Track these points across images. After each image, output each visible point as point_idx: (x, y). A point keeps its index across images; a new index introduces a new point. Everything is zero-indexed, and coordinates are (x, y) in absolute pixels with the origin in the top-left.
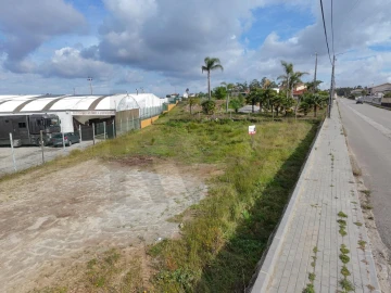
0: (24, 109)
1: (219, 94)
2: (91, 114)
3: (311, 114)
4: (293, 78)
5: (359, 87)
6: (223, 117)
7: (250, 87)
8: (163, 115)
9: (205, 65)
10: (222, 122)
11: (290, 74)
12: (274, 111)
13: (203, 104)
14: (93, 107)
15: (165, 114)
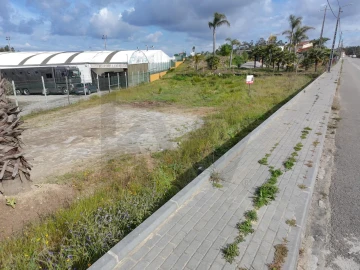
1: (224, 51)
2: (105, 66)
3: (312, 69)
4: (298, 34)
6: (226, 72)
7: (256, 46)
8: (170, 71)
9: (212, 21)
10: (224, 76)
11: (295, 30)
12: (276, 66)
13: (208, 60)
14: (108, 60)
15: (172, 70)
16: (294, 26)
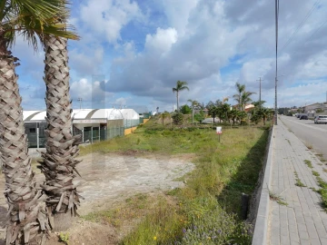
0: (33, 119)
1: (184, 110)
2: (87, 122)
3: (261, 123)
4: (244, 97)
5: (295, 107)
6: (190, 126)
7: (207, 107)
9: (176, 87)
10: (190, 130)
11: (242, 94)
12: (231, 121)
13: (174, 117)
14: (89, 117)
15: (141, 126)
16: (240, 91)
